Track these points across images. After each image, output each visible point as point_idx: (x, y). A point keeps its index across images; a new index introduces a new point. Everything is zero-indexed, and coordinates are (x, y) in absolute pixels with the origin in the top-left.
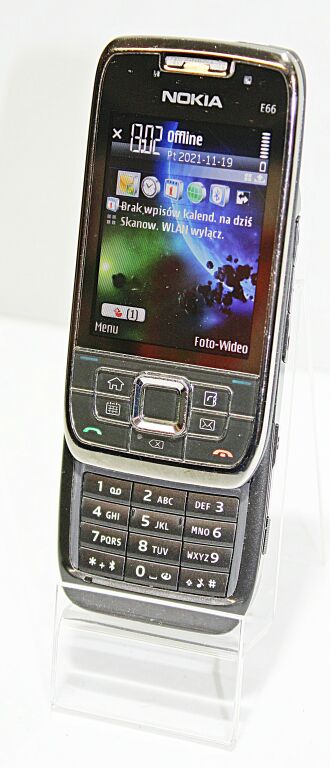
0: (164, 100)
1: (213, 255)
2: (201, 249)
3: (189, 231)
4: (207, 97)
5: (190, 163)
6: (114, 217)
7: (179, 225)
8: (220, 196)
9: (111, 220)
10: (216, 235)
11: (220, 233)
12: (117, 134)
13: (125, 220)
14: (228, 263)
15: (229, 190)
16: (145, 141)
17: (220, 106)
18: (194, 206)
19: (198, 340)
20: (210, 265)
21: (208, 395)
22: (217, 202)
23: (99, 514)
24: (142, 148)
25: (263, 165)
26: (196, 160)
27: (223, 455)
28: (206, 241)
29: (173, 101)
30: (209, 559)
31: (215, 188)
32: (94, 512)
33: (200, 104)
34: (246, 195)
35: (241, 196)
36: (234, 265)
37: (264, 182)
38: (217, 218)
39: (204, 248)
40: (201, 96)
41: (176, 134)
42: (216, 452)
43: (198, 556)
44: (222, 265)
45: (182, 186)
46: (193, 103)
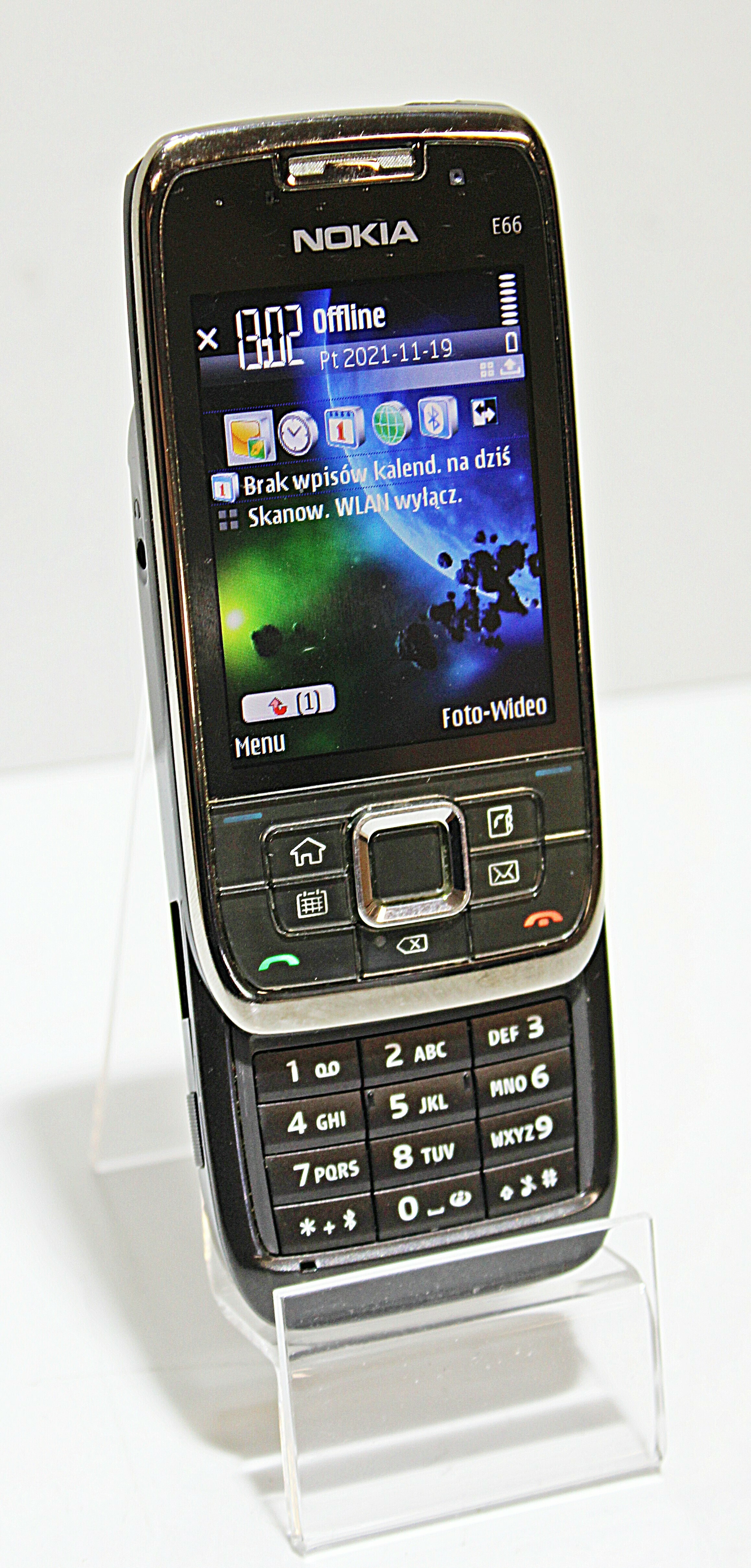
0: (298, 249)
1: (446, 539)
2: (422, 532)
3: (393, 504)
4: (384, 227)
5: (368, 367)
6: (233, 513)
7: (369, 498)
8: (440, 419)
9: (228, 520)
10: (447, 497)
11: (453, 491)
12: (207, 339)
13: (257, 513)
14: (479, 546)
15: (455, 402)
16: (268, 342)
17: (414, 239)
18: (393, 452)
19: (450, 714)
20: (445, 560)
21: (494, 815)
22: (437, 433)
23: (302, 1128)
24: (265, 358)
25: (511, 339)
26: (379, 358)
27: (544, 923)
28: (430, 515)
29: (317, 247)
30: (535, 1133)
31: (429, 406)
32: (291, 1128)
33: (374, 243)
34: (489, 405)
35: (480, 410)
36: (491, 549)
37: (519, 373)
38: (441, 465)
39: (426, 529)
40: (371, 227)
41: (331, 315)
42: (530, 922)
43: (514, 1136)
44: (467, 554)
45: (360, 416)
46: (358, 244)
